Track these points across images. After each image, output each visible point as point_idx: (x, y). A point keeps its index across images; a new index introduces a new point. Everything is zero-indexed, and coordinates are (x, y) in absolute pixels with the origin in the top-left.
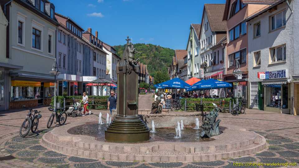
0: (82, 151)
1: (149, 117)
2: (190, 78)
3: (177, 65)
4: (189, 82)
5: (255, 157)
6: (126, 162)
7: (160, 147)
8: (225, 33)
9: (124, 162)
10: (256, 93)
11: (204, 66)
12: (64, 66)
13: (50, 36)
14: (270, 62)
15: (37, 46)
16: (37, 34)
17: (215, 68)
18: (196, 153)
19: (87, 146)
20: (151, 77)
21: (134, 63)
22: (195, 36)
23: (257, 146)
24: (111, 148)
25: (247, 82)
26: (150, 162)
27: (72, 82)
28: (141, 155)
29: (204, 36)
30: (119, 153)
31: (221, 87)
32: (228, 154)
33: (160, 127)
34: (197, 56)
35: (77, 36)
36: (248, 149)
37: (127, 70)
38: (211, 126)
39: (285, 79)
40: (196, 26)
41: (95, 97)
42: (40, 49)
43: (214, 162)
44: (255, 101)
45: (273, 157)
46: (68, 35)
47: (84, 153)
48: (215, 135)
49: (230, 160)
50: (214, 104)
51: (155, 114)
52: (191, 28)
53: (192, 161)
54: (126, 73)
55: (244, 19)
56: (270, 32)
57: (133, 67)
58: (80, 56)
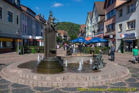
0: (21, 79)
1: (64, 57)
2: (87, 37)
3: (81, 32)
4: (87, 39)
5: (125, 82)
6: (47, 87)
7: (69, 77)
8: (104, 15)
9: (45, 87)
10: (119, 45)
11: (94, 32)
12: (26, 31)
13: (18, 16)
14: (127, 29)
15: (11, 21)
16: (10, 15)
17: (99, 32)
18: (90, 80)
19: (24, 76)
20: (69, 38)
21: (54, 26)
22: (90, 17)
23: (125, 75)
24: (38, 77)
25: (115, 39)
26: (61, 87)
27: (30, 39)
28: (56, 83)
29: (94, 17)
30: (43, 81)
31: (102, 42)
32: (109, 81)
33: (70, 63)
34: (91, 27)
35: (33, 17)
36: (121, 77)
37: (49, 30)
38: (98, 63)
39: (135, 38)
40: (90, 12)
41: (40, 47)
42: (12, 22)
43: (102, 86)
44: (119, 48)
45: (136, 82)
46: (28, 16)
47: (22, 81)
48: (101, 68)
49: (111, 85)
50: (100, 50)
51: (68, 56)
52: (88, 13)
53: (87, 86)
54: (49, 32)
55: (114, 8)
56: (127, 14)
57: (54, 28)
58: (34, 27)
